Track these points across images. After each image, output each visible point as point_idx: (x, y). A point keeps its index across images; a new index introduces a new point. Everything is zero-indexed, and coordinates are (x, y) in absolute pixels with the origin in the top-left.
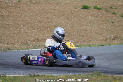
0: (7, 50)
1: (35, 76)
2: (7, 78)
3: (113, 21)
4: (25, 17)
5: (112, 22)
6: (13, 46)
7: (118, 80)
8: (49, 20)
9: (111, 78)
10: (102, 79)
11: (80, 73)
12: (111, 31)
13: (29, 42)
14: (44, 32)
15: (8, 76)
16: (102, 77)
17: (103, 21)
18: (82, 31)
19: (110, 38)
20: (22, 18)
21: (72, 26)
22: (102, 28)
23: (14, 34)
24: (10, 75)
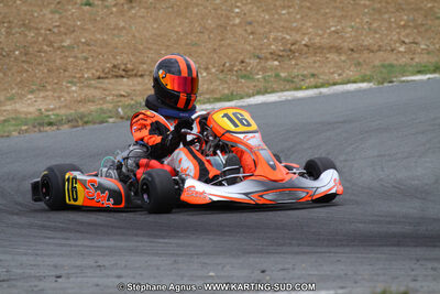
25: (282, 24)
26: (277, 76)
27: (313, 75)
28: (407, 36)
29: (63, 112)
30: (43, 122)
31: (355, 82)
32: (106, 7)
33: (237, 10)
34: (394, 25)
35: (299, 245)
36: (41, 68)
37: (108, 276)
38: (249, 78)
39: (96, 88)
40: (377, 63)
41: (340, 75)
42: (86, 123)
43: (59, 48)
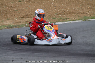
25: (62, 7)
26: (61, 18)
27: (69, 18)
28: (90, 10)
29: (14, 24)
30: (9, 27)
31: (78, 20)
32: (24, 2)
33: (52, 4)
34: (87, 8)
35: (65, 55)
36: (9, 15)
37: (24, 61)
38: (55, 18)
39: (21, 20)
40: (83, 16)
41: (75, 18)
42: (19, 27)
43: (13, 11)
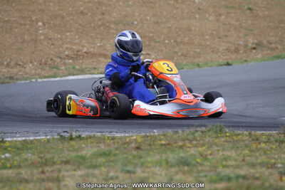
0: (7, 80)
1: (71, 138)
2: (7, 144)
3: (250, 6)
4: (47, 4)
5: (250, 9)
6: (20, 71)
7: (264, 142)
8: (104, 8)
9: (247, 138)
10: (226, 141)
11: (175, 130)
12: (246, 30)
13: (58, 60)
14: (92, 37)
15: (9, 139)
16: (226, 136)
17: (227, 7)
18: (180, 33)
19: (246, 46)
20: (41, 4)
21: (156, 20)
22: (227, 23)
23: (22, 42)
24: (15, 139)
